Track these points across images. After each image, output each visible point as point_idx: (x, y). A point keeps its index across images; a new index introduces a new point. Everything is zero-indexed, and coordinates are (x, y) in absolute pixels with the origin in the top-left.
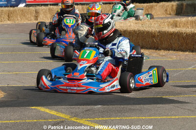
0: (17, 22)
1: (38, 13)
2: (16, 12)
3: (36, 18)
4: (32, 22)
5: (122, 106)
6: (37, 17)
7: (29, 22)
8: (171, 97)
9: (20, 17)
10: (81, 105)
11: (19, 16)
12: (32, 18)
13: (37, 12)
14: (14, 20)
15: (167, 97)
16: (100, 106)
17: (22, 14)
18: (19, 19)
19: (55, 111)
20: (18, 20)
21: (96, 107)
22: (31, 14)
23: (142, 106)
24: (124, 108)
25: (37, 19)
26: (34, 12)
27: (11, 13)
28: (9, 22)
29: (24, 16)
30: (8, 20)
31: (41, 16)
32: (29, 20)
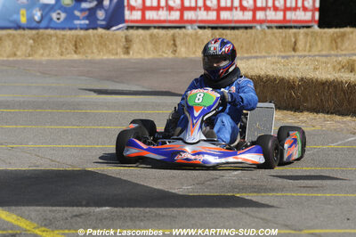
0: (90, 57)
1: (131, 41)
2: (90, 39)
3: (127, 50)
4: (117, 57)
6: (127, 48)
7: (113, 57)
9: (97, 48)
11: (94, 47)
12: (119, 50)
13: (128, 40)
14: (85, 53)
17: (100, 43)
18: (95, 51)
20: (93, 53)
22: (117, 43)
25: (128, 53)
26: (124, 40)
27: (81, 40)
28: (76, 57)
29: (105, 45)
30: (75, 52)
31: (135, 47)
32: (113, 54)
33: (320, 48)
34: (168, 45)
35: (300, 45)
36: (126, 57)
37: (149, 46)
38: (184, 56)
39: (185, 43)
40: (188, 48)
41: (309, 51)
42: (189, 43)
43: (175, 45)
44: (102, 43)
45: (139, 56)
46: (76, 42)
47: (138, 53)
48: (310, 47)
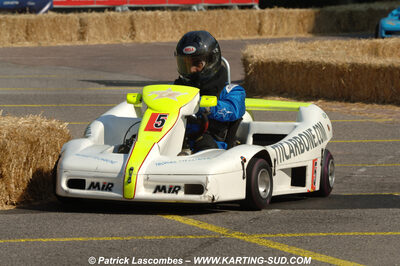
0: (44, 44)
1: (86, 25)
2: (42, 23)
3: (82, 35)
4: (72, 44)
6: (83, 33)
7: (68, 44)
9: (50, 34)
11: (47, 32)
12: (74, 36)
13: (83, 24)
14: (37, 39)
17: (53, 28)
18: (48, 37)
20: (45, 39)
22: (70, 27)
25: (83, 39)
26: (78, 24)
27: (32, 24)
28: (27, 44)
29: (59, 31)
30: (26, 38)
31: (91, 32)
32: (67, 41)
33: (286, 30)
34: (125, 28)
35: (266, 27)
36: (81, 43)
37: (106, 31)
38: (144, 41)
39: (143, 27)
40: (147, 32)
41: (276, 34)
42: (148, 26)
43: (133, 29)
44: (55, 27)
45: (96, 43)
46: (27, 27)
47: (94, 38)
48: (276, 29)
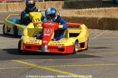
5: (64, 59)
8: (90, 54)
10: (40, 59)
15: (88, 54)
16: (51, 59)
19: (27, 62)
21: (49, 60)
23: (75, 59)
24: (65, 60)
43: (7, 8)
